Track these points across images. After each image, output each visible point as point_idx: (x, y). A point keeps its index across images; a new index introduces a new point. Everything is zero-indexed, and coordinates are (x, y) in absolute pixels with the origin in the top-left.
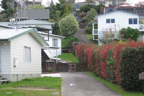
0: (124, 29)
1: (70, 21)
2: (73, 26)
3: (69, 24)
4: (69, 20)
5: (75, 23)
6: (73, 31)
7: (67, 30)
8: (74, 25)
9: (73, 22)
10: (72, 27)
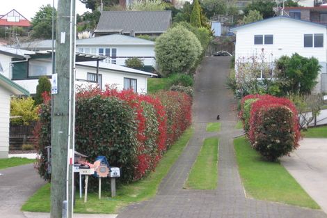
0: (284, 58)
1: (179, 39)
2: (183, 49)
3: (174, 46)
4: (176, 36)
5: (189, 44)
6: (183, 62)
7: (171, 59)
8: (186, 48)
9: (184, 40)
10: (183, 51)
